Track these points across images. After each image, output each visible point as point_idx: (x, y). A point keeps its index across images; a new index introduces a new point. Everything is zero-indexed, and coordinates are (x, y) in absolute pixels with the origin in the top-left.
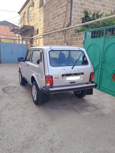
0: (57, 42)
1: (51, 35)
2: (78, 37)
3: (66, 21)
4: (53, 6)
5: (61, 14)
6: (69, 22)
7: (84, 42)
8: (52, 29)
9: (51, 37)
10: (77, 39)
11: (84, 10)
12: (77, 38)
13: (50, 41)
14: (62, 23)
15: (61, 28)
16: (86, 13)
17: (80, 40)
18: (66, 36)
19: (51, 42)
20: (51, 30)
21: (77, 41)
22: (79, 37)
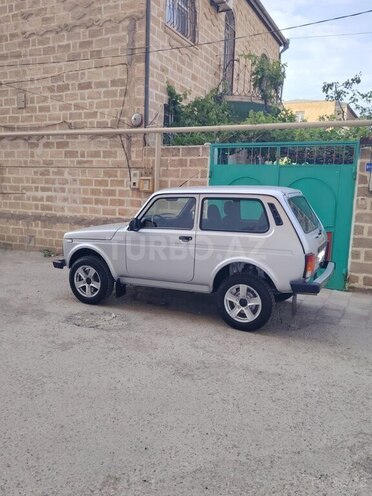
0: (86, 165)
1: (45, 140)
2: (189, 158)
3: (126, 107)
4: (47, 51)
5: (101, 85)
6: (142, 112)
7: (211, 172)
8: (48, 122)
9: (47, 145)
10: (182, 163)
11: (165, 85)
12: (181, 160)
13: (36, 159)
14: (106, 111)
15: (102, 125)
16: (171, 92)
17: (196, 165)
18: (132, 149)
19: (48, 164)
20: (43, 124)
21: (184, 168)
22: (192, 157)
